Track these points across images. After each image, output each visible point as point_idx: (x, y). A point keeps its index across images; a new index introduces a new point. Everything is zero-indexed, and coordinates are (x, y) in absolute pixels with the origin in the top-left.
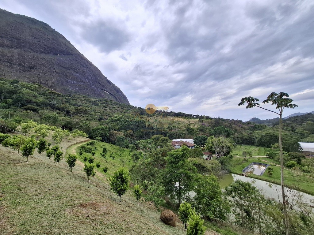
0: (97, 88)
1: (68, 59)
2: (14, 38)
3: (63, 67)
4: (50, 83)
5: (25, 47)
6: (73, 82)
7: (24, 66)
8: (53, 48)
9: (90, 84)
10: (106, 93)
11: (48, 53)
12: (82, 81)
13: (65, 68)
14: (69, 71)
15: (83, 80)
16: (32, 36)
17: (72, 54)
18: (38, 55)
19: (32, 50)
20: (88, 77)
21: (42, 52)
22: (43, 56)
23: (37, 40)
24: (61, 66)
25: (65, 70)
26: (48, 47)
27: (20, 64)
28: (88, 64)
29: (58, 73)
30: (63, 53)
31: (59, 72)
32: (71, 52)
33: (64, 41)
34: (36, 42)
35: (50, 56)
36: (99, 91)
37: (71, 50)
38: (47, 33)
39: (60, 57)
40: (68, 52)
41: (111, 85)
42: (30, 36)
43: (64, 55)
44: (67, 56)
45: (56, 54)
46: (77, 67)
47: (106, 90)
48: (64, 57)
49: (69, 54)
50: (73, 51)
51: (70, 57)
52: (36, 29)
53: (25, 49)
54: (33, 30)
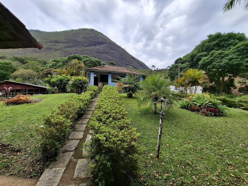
0: (123, 64)
1: (103, 47)
2: (74, 41)
5: (79, 45)
6: (105, 61)
8: (94, 42)
9: (117, 61)
10: (130, 67)
13: (100, 53)
14: (102, 55)
15: (112, 59)
17: (105, 43)
18: (85, 48)
19: (82, 46)
20: (116, 57)
21: (87, 46)
22: (88, 48)
23: (85, 39)
24: (98, 52)
25: (100, 54)
26: (91, 42)
30: (100, 43)
32: (105, 41)
33: (101, 35)
34: (85, 41)
35: (92, 47)
36: (124, 65)
37: (105, 40)
38: (91, 34)
39: (98, 47)
40: (103, 42)
41: (135, 60)
42: (82, 38)
43: (100, 44)
44: (102, 45)
45: (96, 45)
46: (108, 51)
47: (130, 64)
48: (100, 46)
49: (103, 43)
50: (106, 40)
51: (104, 45)
52: (86, 33)
53: (79, 46)
54: (84, 34)
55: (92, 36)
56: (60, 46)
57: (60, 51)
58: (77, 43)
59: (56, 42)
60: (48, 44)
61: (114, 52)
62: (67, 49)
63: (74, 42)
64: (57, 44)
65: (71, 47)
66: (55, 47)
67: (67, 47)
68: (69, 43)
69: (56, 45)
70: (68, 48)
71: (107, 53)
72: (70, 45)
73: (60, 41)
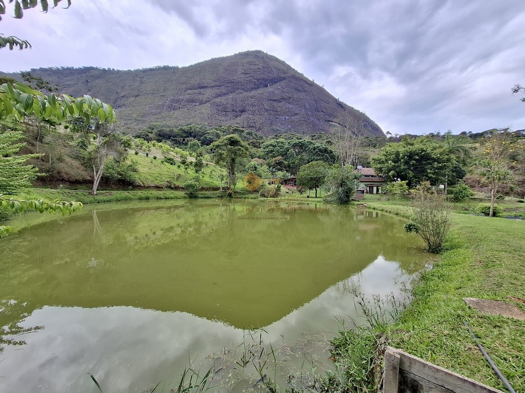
0: (319, 120)
1: (279, 87)
3: (273, 100)
4: (258, 125)
5: (238, 89)
6: (285, 118)
7: (236, 112)
8: (263, 79)
9: (308, 115)
10: (334, 125)
11: (258, 88)
12: (297, 114)
13: (275, 100)
14: (280, 104)
15: (297, 112)
16: (244, 73)
17: (284, 79)
18: (248, 94)
19: (243, 89)
20: (305, 106)
21: (252, 89)
22: (253, 93)
23: (248, 76)
24: (271, 100)
25: (275, 104)
26: (258, 80)
27: (233, 110)
28: (306, 85)
29: (267, 110)
30: (273, 81)
31: (268, 108)
32: (283, 76)
33: (276, 64)
34: (247, 79)
35: (260, 91)
36: (322, 123)
37: (284, 73)
38: (257, 63)
39: (270, 89)
40: (280, 77)
41: (345, 110)
42: (242, 74)
43: (275, 83)
44: (278, 84)
45: (267, 86)
46: (291, 95)
47: (333, 120)
48: (275, 86)
49: (281, 79)
50: (286, 73)
51: (283, 83)
52: (247, 63)
53: (238, 91)
54: (245, 65)
55: (259, 67)
56: (208, 93)
57: (208, 105)
58: (233, 86)
59: (201, 88)
60: (189, 91)
61: (302, 95)
62: (218, 100)
63: (229, 84)
64: (202, 90)
65: (224, 94)
66: (200, 97)
67: (218, 96)
68: (220, 86)
69: (200, 93)
70: (220, 98)
71: (287, 100)
72: (223, 90)
73: (206, 85)
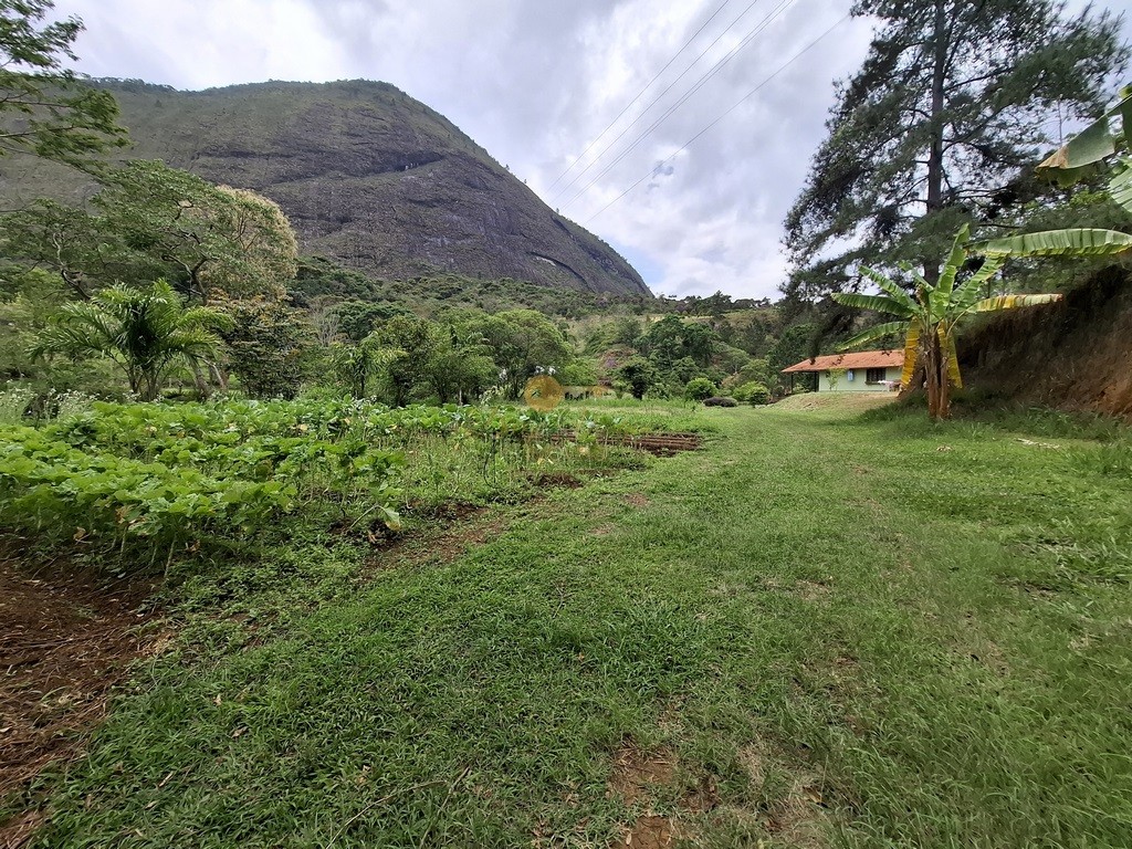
0: (514, 250)
1: (430, 175)
2: (310, 151)
3: (416, 202)
4: (380, 254)
5: (332, 168)
6: (442, 241)
7: (328, 219)
8: (394, 153)
9: (492, 239)
10: (544, 263)
11: (383, 170)
12: (468, 236)
13: (420, 203)
14: (431, 211)
15: (470, 231)
16: (348, 134)
17: (442, 157)
18: (356, 182)
19: (347, 171)
20: (485, 219)
21: (366, 172)
22: (369, 181)
23: (357, 141)
24: (411, 201)
25: (421, 210)
26: (380, 152)
27: (321, 216)
28: (490, 176)
29: (401, 223)
30: (419, 160)
31: (405, 218)
32: (438, 150)
33: (423, 121)
34: (354, 148)
35: (387, 178)
36: (521, 258)
37: (442, 146)
38: (380, 114)
39: (409, 176)
40: (433, 154)
41: (568, 233)
42: (342, 133)
43: (422, 164)
44: (427, 167)
45: (402, 169)
46: (456, 195)
47: (544, 253)
48: (420, 170)
49: (433, 158)
50: (446, 146)
51: (438, 167)
52: (356, 111)
53: (332, 173)
54: (350, 114)
55: (384, 123)
56: (257, 170)
58: (321, 161)
59: (237, 154)
60: (203, 160)
61: (480, 196)
62: (283, 188)
63: (314, 156)
64: (239, 160)
65: (299, 177)
66: (236, 177)
67: (283, 179)
68: (288, 156)
69: (233, 167)
70: (289, 184)
71: (450, 203)
72: (296, 166)
73: (250, 149)
